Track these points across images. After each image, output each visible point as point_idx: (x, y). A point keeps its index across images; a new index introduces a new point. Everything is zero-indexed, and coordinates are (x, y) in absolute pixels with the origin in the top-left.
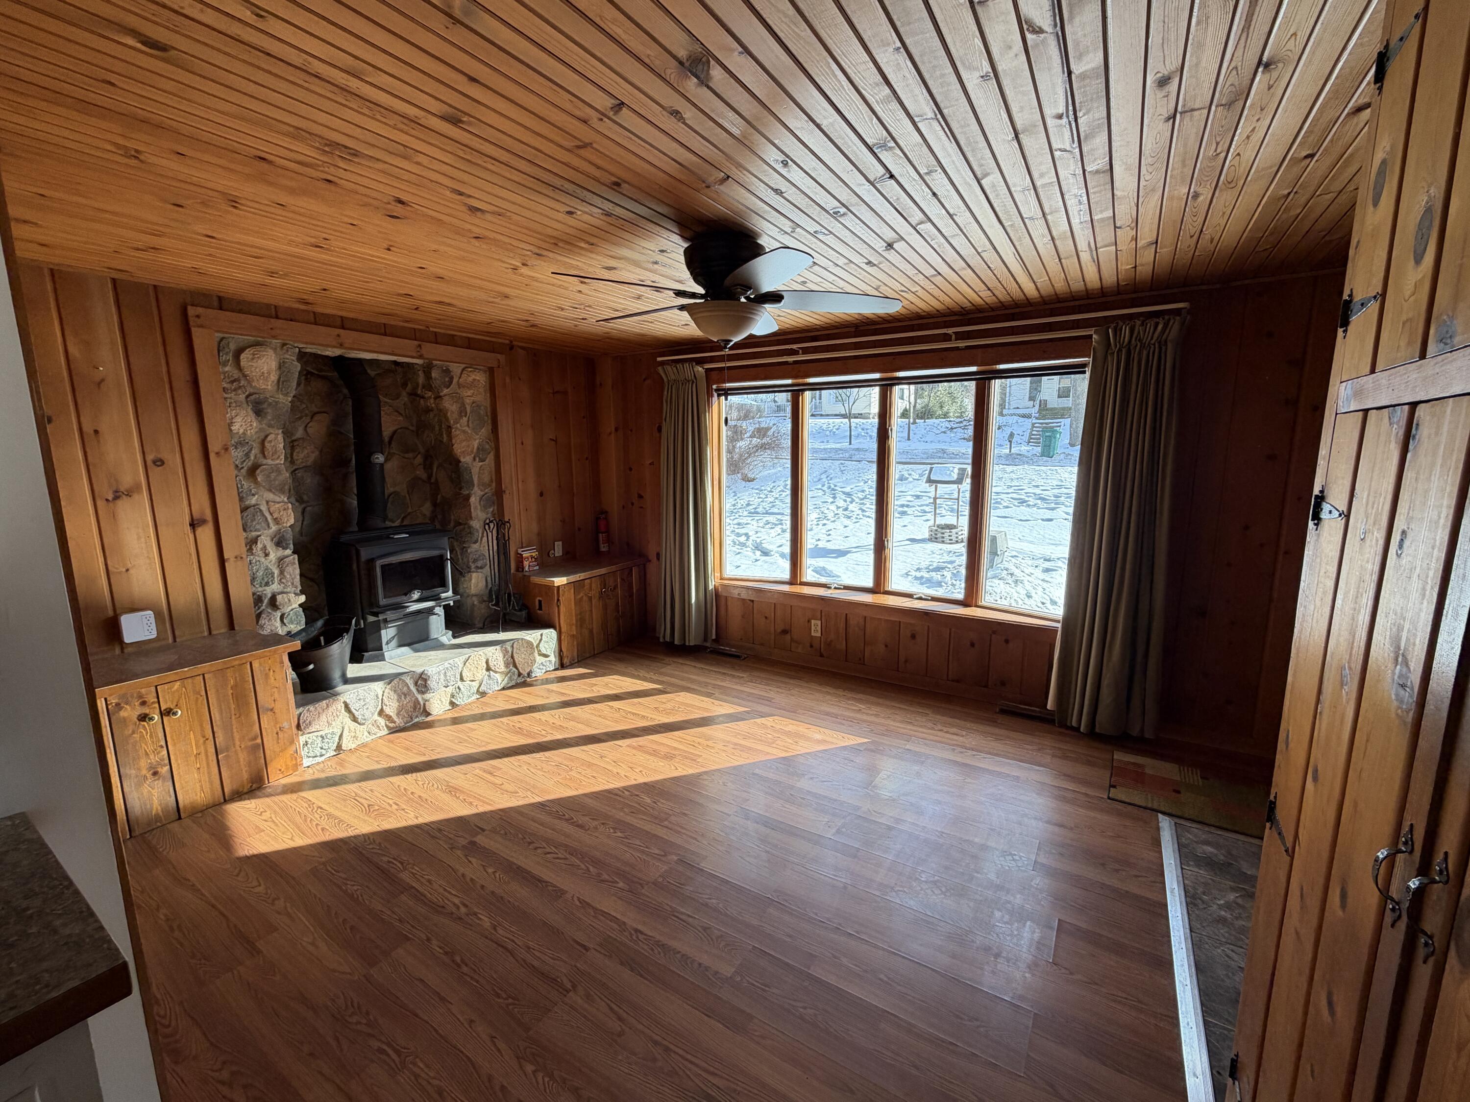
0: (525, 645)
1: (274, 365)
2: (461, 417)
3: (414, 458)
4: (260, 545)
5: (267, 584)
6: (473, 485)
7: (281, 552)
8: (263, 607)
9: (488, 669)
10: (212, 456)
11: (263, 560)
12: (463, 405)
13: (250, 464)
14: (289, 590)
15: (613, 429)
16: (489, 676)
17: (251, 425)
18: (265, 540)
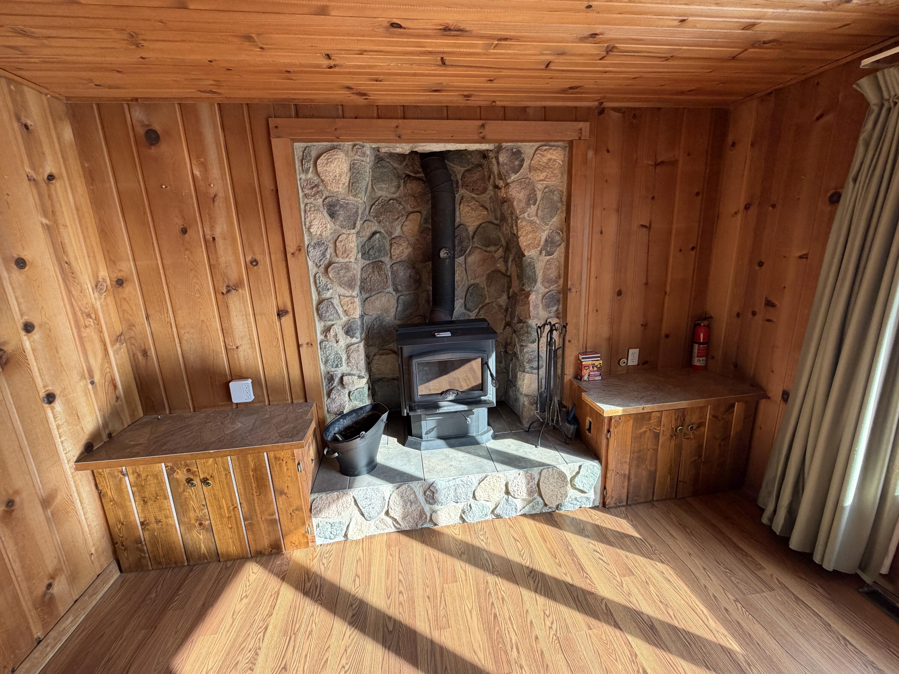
0: (556, 476)
1: (345, 167)
2: (528, 204)
3: (496, 251)
4: (332, 333)
5: (337, 366)
6: (535, 281)
7: (349, 340)
8: (334, 385)
9: (507, 493)
10: (289, 256)
11: (335, 345)
12: (533, 191)
13: (326, 262)
14: (354, 372)
15: (742, 205)
16: (507, 500)
17: (326, 227)
18: (338, 329)
